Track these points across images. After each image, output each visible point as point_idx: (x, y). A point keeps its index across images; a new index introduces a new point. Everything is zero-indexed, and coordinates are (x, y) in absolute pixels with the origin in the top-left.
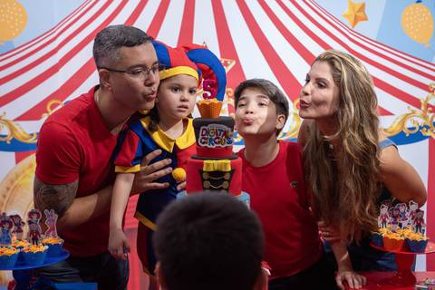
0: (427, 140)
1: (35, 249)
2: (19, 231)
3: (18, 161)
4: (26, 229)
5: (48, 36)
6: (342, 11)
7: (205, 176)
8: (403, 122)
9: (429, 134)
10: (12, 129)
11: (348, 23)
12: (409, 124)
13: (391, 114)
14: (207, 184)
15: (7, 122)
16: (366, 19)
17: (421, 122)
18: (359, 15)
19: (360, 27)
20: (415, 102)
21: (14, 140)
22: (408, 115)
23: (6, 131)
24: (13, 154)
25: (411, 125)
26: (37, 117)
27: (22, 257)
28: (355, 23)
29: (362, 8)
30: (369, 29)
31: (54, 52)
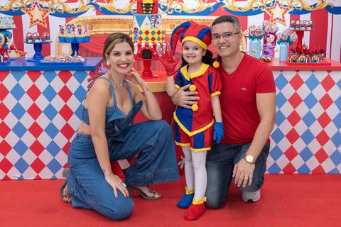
0: (263, 14)
1: (80, 36)
2: (74, 31)
3: (67, 22)
4: (76, 30)
7: (144, 5)
9: (264, 10)
10: (64, 6)
14: (144, 9)
15: (62, 3)
17: (260, 4)
21: (65, 12)
23: (61, 8)
24: (64, 19)
25: (255, 6)
26: (76, 1)
27: (75, 39)
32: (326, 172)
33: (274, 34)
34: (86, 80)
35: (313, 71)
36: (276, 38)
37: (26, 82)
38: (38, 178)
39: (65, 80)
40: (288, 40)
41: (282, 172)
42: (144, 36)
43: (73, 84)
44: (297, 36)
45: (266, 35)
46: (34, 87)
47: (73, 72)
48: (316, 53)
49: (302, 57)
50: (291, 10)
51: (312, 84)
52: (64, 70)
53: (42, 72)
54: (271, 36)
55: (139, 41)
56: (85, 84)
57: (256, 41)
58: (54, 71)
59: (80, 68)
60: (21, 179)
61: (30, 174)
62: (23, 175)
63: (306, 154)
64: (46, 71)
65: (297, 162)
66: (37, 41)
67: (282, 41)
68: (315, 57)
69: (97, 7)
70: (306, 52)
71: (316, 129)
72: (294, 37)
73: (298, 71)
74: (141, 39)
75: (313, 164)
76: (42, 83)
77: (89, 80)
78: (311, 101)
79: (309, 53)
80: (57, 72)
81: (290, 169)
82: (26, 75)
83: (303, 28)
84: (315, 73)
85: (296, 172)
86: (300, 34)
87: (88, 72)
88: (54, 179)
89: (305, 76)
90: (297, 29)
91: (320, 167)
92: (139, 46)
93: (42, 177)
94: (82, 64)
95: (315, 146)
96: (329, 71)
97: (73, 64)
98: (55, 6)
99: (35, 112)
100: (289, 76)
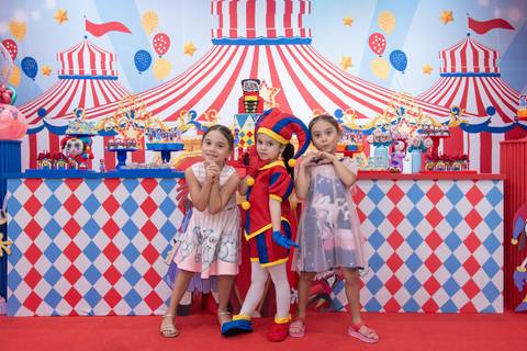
5: (181, 77)
6: (337, 61)
7: (246, 103)
8: (374, 122)
11: (341, 67)
12: (378, 123)
13: (365, 117)
14: (247, 107)
15: (159, 122)
16: (351, 66)
17: (384, 122)
18: (348, 63)
19: (349, 70)
20: (379, 111)
22: (376, 119)
23: (158, 127)
26: (175, 119)
28: (346, 67)
29: (349, 60)
30: (354, 71)
31: (184, 85)
32: (479, 310)
33: (404, 141)
34: (175, 189)
35: (455, 180)
36: (406, 145)
37: (102, 192)
38: (112, 314)
39: (149, 190)
40: (421, 147)
41: (421, 310)
42: (246, 138)
43: (158, 195)
44: (431, 141)
45: (394, 142)
46: (111, 198)
47: (159, 180)
48: (458, 159)
49: (441, 164)
50: (420, 128)
51: (455, 196)
52: (149, 177)
53: (122, 180)
54: (400, 143)
55: (240, 145)
56: (174, 194)
57: (382, 148)
58: (135, 178)
59: (168, 175)
60: (91, 315)
61: (103, 309)
62: (95, 310)
63: (451, 287)
64: (126, 178)
65: (441, 298)
66: (120, 147)
67: (413, 148)
68: (456, 164)
69: (198, 125)
70: (445, 158)
71: (462, 254)
72: (429, 143)
73: (435, 180)
74: (242, 142)
75: (460, 300)
76: (121, 193)
77: (178, 190)
78: (454, 218)
79: (448, 160)
80: (140, 180)
81: (431, 306)
82: (103, 184)
83: (439, 134)
84: (457, 183)
85: (439, 311)
86: (436, 140)
87: (177, 180)
88: (132, 315)
89: (445, 186)
90: (432, 134)
91: (470, 305)
92: (241, 150)
93: (117, 313)
94: (171, 170)
95: (462, 277)
96: (475, 181)
97: (160, 170)
98: (152, 125)
99: (111, 229)
100: (425, 186)
